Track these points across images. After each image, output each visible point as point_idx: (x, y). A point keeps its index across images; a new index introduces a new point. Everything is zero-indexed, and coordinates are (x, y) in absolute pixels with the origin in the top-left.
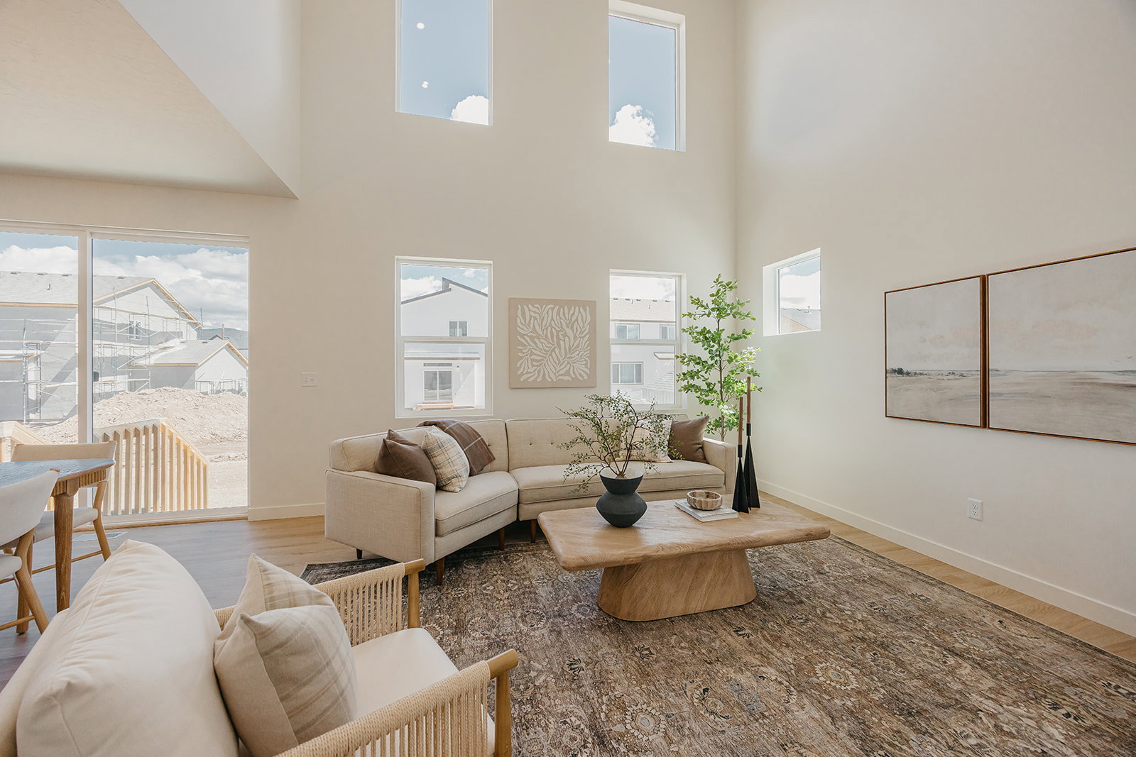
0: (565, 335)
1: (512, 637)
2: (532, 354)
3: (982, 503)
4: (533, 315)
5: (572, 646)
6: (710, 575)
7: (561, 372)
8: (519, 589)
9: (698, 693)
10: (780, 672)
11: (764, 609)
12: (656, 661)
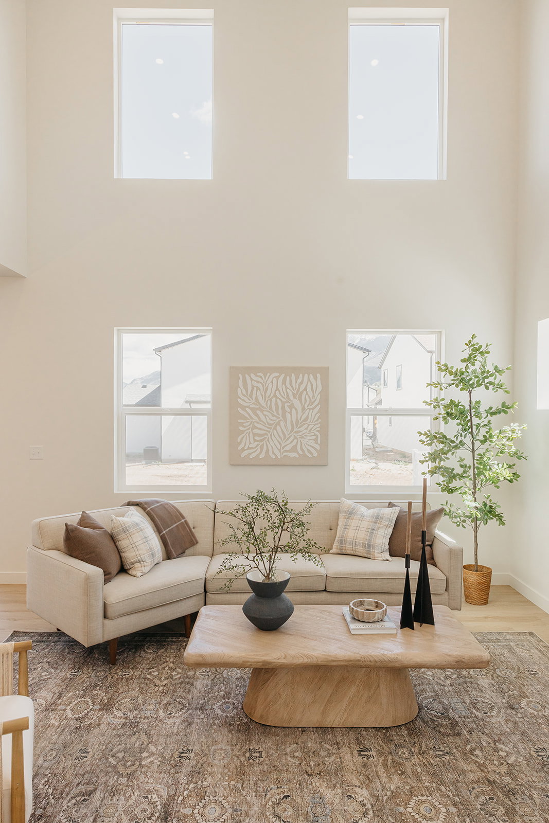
0: (292, 406)
1: (147, 721)
2: (254, 427)
4: (255, 384)
5: (194, 737)
6: (353, 689)
7: (287, 448)
8: (180, 678)
9: (278, 797)
10: (372, 795)
11: (410, 734)
12: (260, 764)
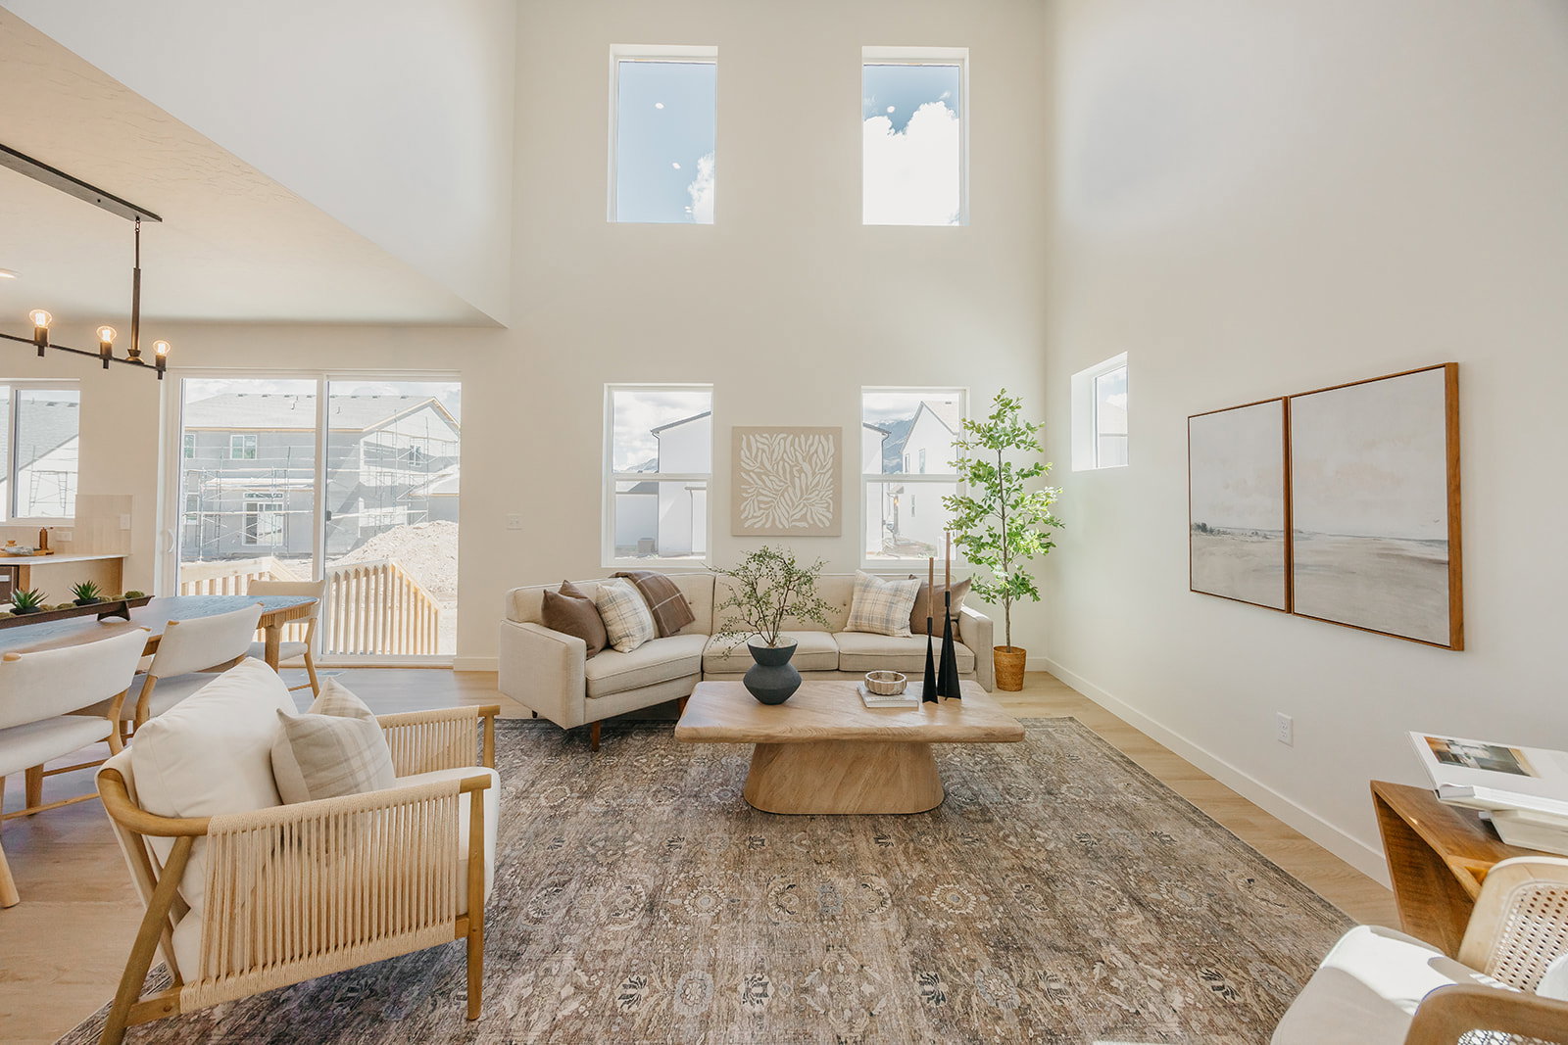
0: (801, 471)
1: (632, 809)
2: (759, 494)
3: (1292, 721)
4: (761, 446)
5: (686, 825)
6: (869, 771)
7: (796, 517)
8: (671, 765)
9: (782, 887)
10: (891, 884)
11: (934, 821)
12: (762, 852)
